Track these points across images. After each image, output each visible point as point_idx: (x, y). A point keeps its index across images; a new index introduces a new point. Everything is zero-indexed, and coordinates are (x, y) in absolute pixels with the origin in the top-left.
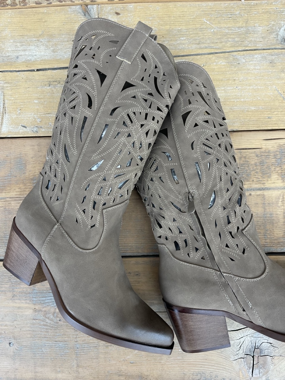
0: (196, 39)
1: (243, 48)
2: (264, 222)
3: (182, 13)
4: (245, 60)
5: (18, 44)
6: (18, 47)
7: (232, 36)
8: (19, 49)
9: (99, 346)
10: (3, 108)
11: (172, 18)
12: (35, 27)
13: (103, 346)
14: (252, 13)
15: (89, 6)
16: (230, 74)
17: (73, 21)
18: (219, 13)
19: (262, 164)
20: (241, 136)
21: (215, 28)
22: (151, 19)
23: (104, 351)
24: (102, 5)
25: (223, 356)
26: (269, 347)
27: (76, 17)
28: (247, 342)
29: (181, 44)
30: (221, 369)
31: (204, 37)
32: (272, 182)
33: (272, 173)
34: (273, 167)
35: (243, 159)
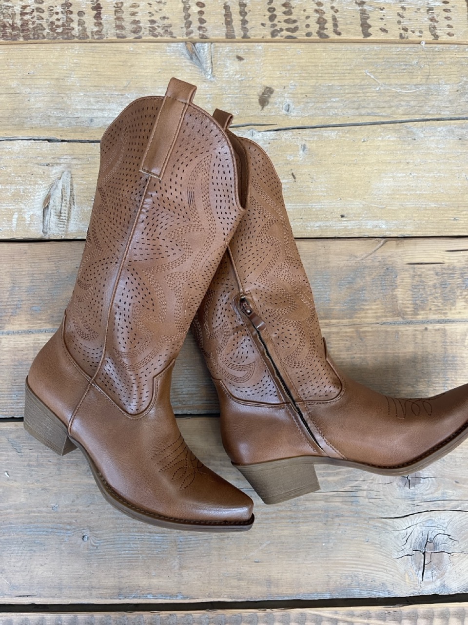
0: (354, 102)
1: (422, 117)
2: (444, 368)
3: (335, 61)
4: (424, 134)
5: (92, 100)
6: (92, 105)
7: (406, 98)
8: (93, 107)
9: (211, 539)
10: (71, 196)
11: (320, 68)
12: (117, 73)
13: (216, 539)
14: (436, 63)
15: (197, 45)
16: (402, 154)
17: (175, 68)
18: (388, 62)
19: (443, 286)
20: (415, 244)
21: (382, 86)
22: (289, 67)
23: (218, 546)
24: (217, 44)
25: (382, 552)
26: (446, 540)
27: (178, 61)
28: (416, 533)
29: (332, 107)
30: (380, 570)
31: (365, 98)
32: (457, 311)
33: (458, 298)
34: (459, 291)
35: (417, 278)
